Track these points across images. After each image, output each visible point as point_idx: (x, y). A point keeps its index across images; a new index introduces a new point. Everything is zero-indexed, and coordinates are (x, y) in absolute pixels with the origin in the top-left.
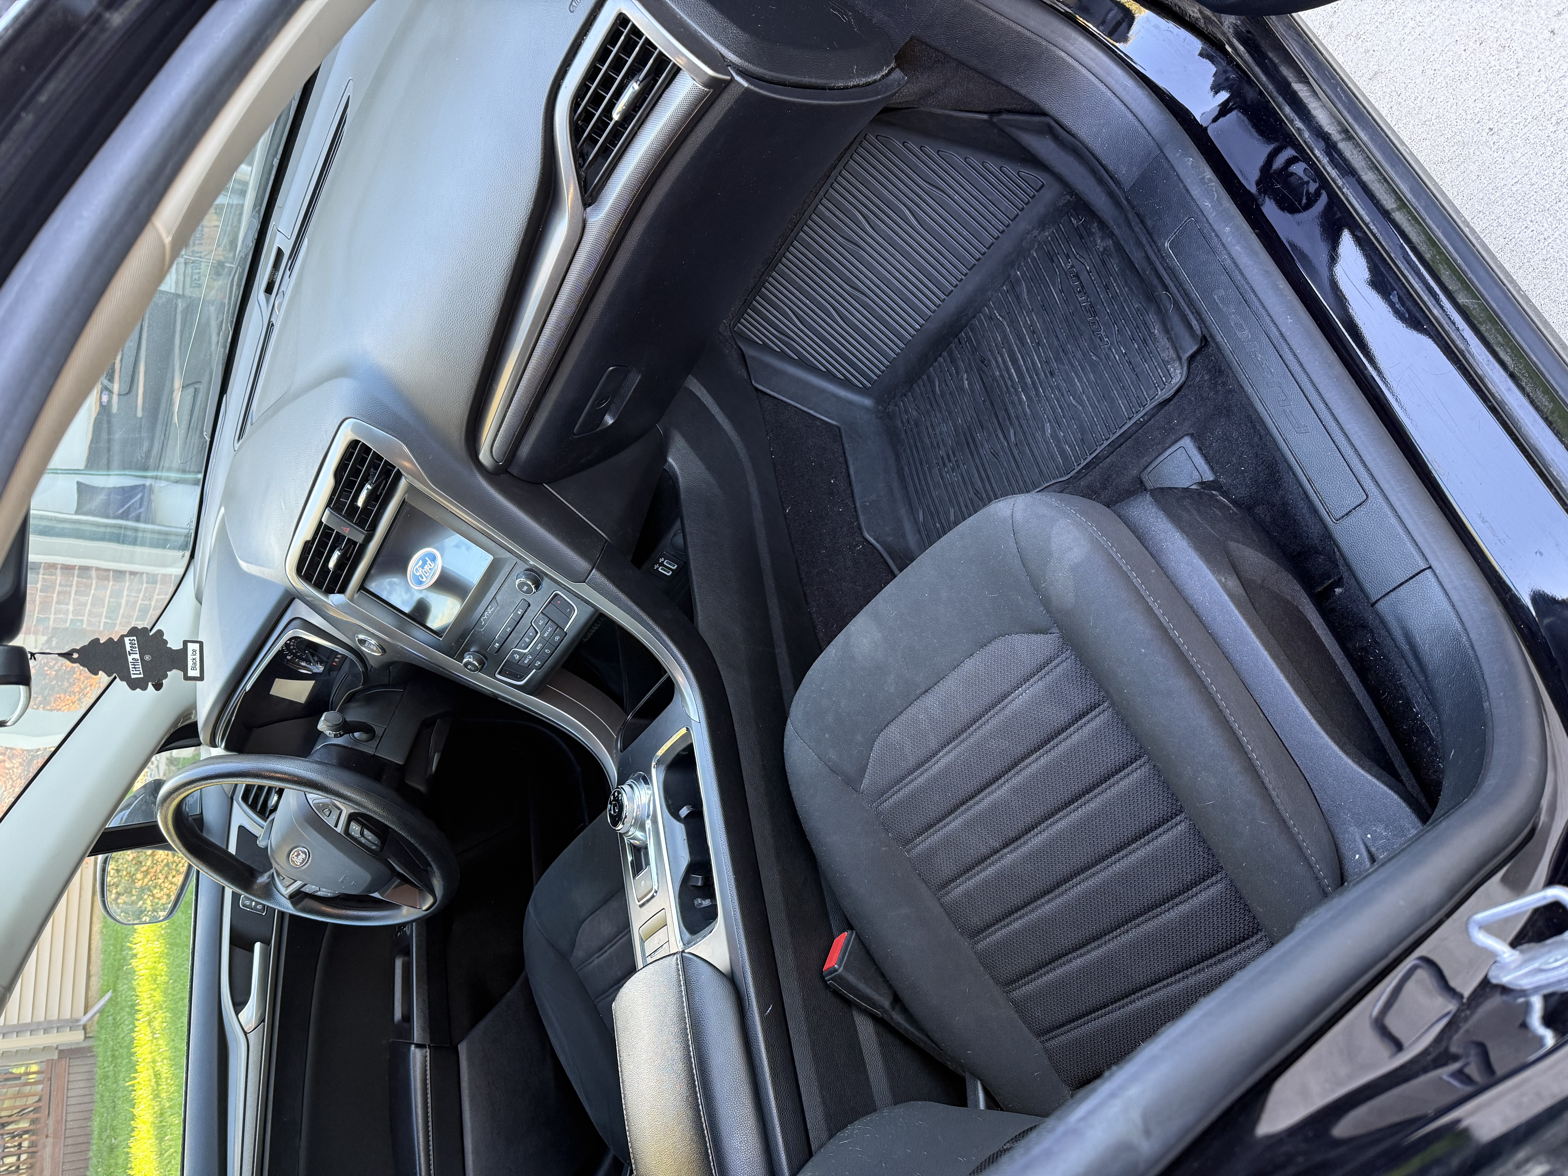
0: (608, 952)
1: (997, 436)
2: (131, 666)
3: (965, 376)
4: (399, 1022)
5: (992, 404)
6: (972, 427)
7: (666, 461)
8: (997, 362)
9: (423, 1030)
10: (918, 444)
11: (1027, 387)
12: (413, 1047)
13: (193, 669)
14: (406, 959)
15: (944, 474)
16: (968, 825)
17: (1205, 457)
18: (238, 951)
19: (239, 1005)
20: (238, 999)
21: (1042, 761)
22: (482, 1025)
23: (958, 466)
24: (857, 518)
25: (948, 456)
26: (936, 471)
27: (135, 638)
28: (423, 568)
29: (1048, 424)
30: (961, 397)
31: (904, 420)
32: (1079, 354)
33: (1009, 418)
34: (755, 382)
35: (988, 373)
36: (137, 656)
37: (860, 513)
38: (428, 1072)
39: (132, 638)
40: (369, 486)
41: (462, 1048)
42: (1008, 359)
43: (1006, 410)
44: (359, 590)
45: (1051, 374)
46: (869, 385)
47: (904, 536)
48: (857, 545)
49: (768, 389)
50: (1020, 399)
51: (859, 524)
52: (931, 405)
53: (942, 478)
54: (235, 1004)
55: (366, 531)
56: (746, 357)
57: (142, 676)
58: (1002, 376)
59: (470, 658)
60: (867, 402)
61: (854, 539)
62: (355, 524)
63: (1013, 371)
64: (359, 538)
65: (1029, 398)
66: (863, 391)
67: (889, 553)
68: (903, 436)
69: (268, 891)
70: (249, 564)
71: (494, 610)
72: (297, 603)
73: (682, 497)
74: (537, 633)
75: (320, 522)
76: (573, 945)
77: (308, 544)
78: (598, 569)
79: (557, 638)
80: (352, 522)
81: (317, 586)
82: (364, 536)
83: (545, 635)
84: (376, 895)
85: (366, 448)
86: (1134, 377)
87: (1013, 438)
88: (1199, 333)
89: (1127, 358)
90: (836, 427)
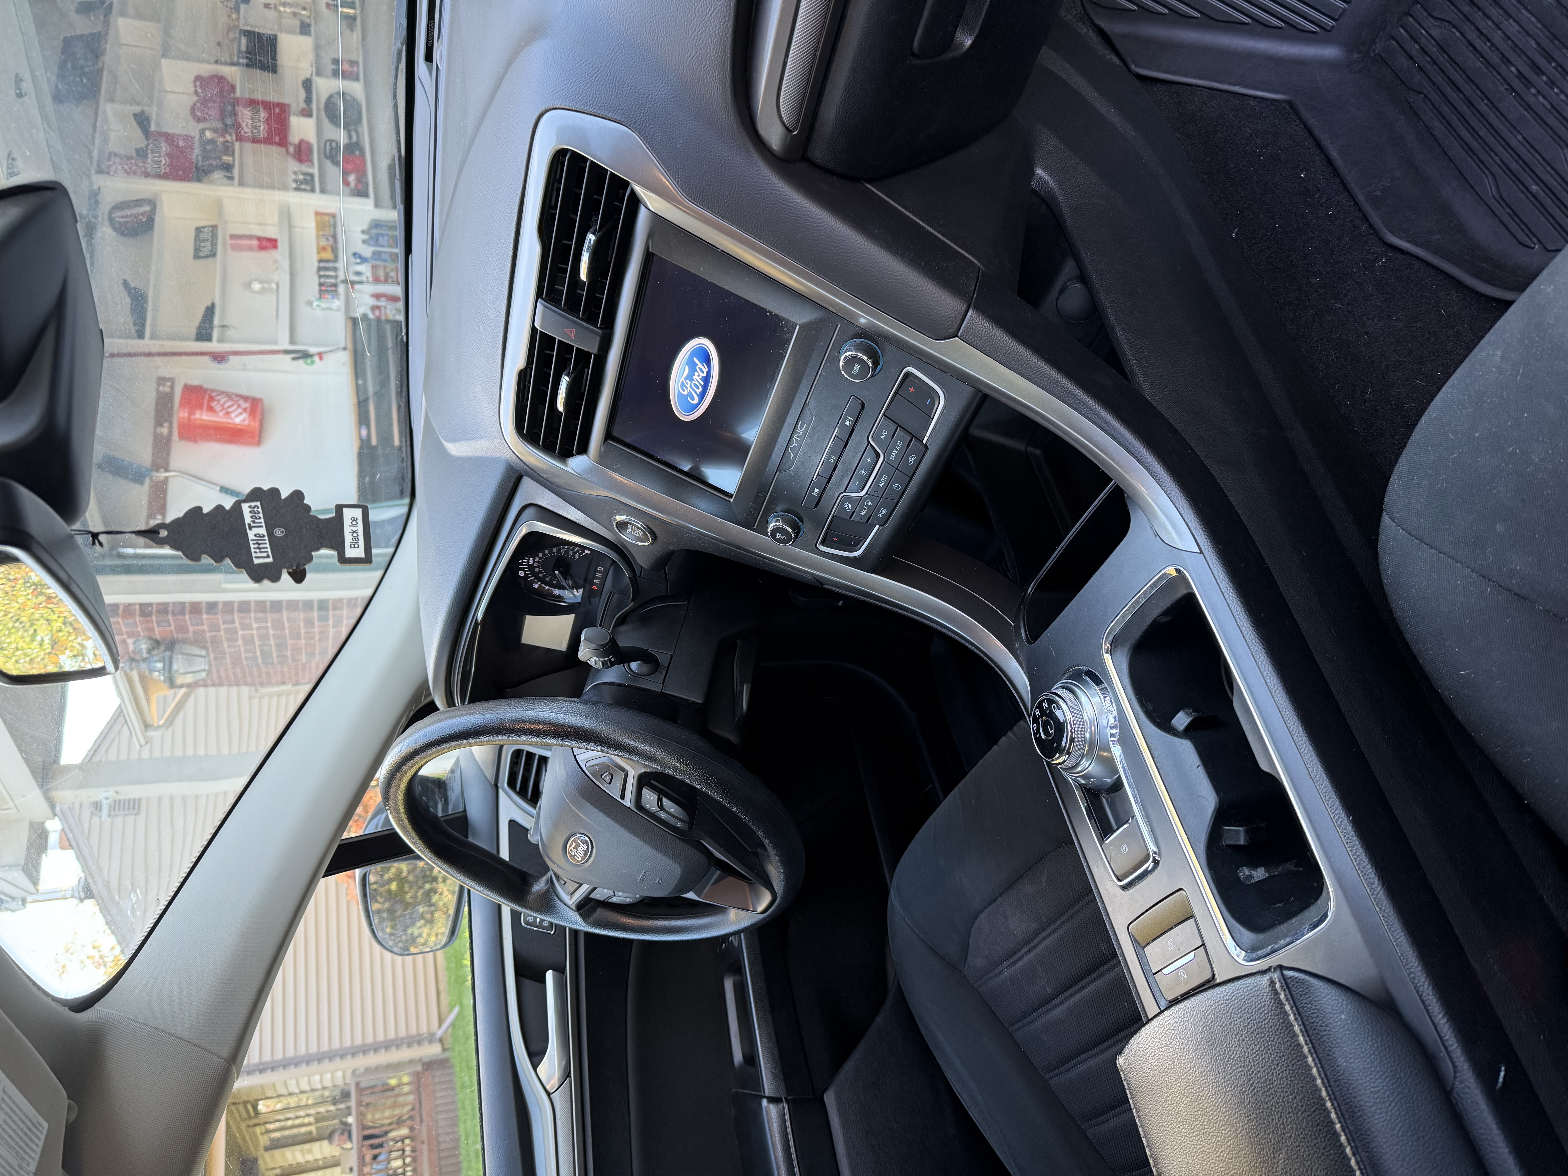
0: (1026, 959)
2: (252, 546)
4: (741, 1066)
7: (1032, 175)
9: (775, 1076)
10: (1458, 77)
12: (765, 1102)
13: (354, 545)
14: (738, 978)
15: (1531, 100)
18: (527, 983)
19: (536, 1055)
20: (534, 1048)
22: (849, 1065)
24: (1365, 218)
25: (1534, 66)
26: (1509, 102)
27: (258, 504)
28: (692, 380)
31: (1413, 53)
34: (1136, 65)
36: (263, 531)
37: (1368, 209)
38: (790, 1137)
39: (253, 504)
40: (591, 237)
41: (830, 1098)
44: (604, 443)
46: (1331, 23)
48: (1376, 260)
49: (1158, 71)
51: (1371, 226)
53: (1528, 107)
54: (531, 1055)
55: (600, 328)
56: (1113, 38)
57: (271, 560)
59: (778, 521)
60: (1330, 52)
61: (1369, 250)
62: (581, 319)
64: (593, 348)
66: (1323, 35)
68: (1417, 78)
69: (547, 902)
70: (456, 444)
71: (807, 429)
72: (526, 482)
73: (1069, 222)
74: (878, 456)
75: (534, 330)
76: (965, 949)
77: (523, 376)
78: (977, 308)
79: (912, 459)
80: (578, 317)
81: (548, 448)
82: (598, 339)
83: (893, 458)
84: (691, 895)
85: (578, 160)
90: (1284, 99)
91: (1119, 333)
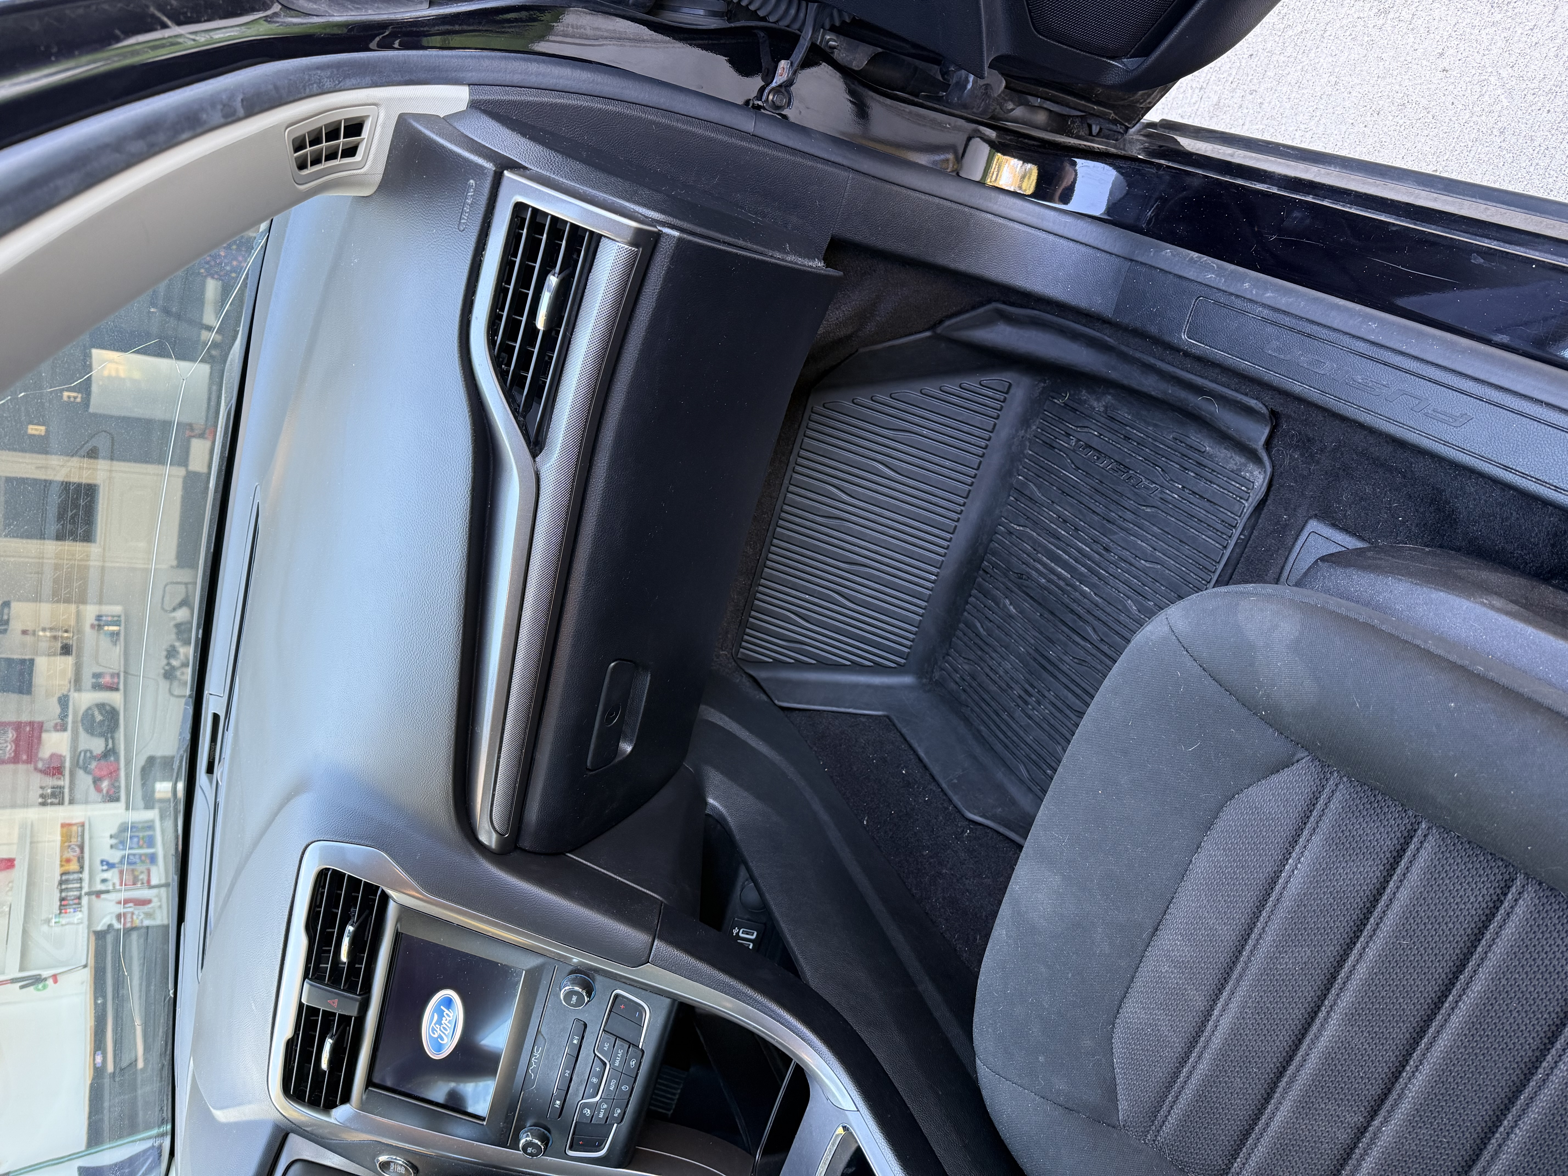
1: (1074, 642)
3: (1007, 602)
5: (1052, 613)
6: (1041, 649)
7: (706, 803)
8: (1037, 570)
10: (986, 697)
11: (1085, 576)
15: (1030, 712)
17: (1345, 530)
21: (1370, 953)
23: (1044, 696)
24: (950, 801)
25: (1026, 691)
26: (1018, 713)
28: (440, 1024)
29: (1129, 601)
30: (1012, 624)
31: (957, 680)
32: (1129, 515)
33: (1080, 617)
34: (778, 701)
35: (1033, 586)
37: (950, 793)
40: (350, 928)
42: (1049, 562)
43: (1072, 611)
44: (365, 1090)
45: (1107, 550)
46: (903, 661)
47: (1013, 802)
48: (963, 832)
49: (795, 703)
50: (1083, 594)
51: (955, 807)
52: (982, 650)
53: (1030, 718)
55: (359, 995)
56: (759, 680)
58: (1049, 581)
59: (527, 1136)
60: (907, 680)
61: (957, 825)
62: (343, 990)
63: (1060, 570)
64: (353, 1011)
65: (1091, 586)
66: (900, 669)
67: (1006, 826)
68: (964, 696)
70: (225, 1111)
71: (542, 1051)
72: (293, 1138)
73: (737, 837)
74: (605, 1064)
75: (301, 1005)
77: (290, 1045)
78: (661, 938)
79: (633, 1063)
80: (340, 989)
81: (313, 1103)
82: (358, 1004)
83: (617, 1064)
85: (338, 876)
86: (1207, 504)
87: (1095, 637)
88: (1264, 410)
89: (1188, 491)
90: (884, 716)
91: (783, 925)
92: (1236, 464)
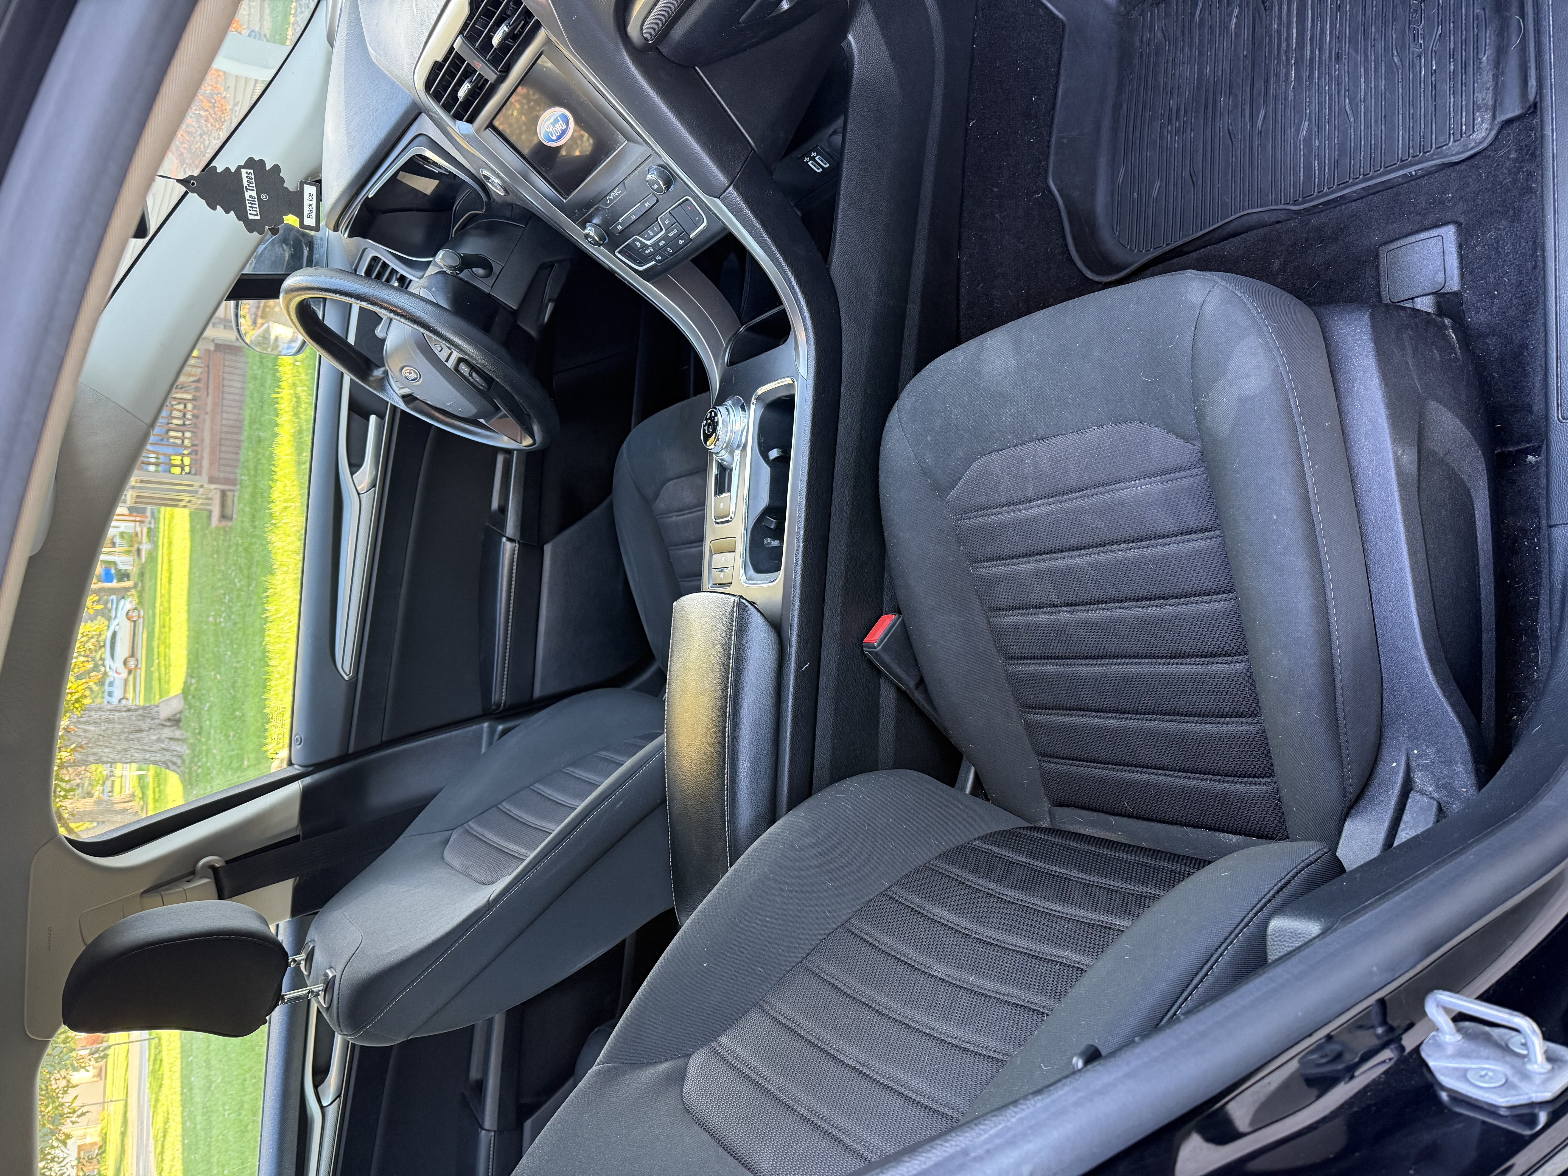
1: (1243, 110)
2: (248, 205)
3: (1236, 12)
4: (495, 512)
5: (1253, 65)
6: (1219, 87)
7: (845, 36)
8: (1280, 9)
9: (515, 527)
10: (1150, 79)
11: (1303, 63)
12: (504, 539)
13: (310, 216)
14: (508, 456)
16: (1039, 575)
17: (1461, 258)
18: (356, 417)
19: (354, 467)
20: (354, 462)
21: (1132, 553)
22: (567, 533)
23: (1185, 131)
24: (1047, 155)
25: (1178, 110)
26: (1157, 124)
27: (252, 171)
29: (1307, 123)
30: (1222, 38)
31: (1145, 39)
32: (1380, 45)
33: (1266, 94)
35: (1264, 20)
36: (254, 194)
37: (1052, 149)
38: (515, 564)
39: (249, 171)
40: (506, 27)
41: (548, 549)
42: (1295, 12)
43: (1267, 81)
44: (487, 126)
45: (1338, 57)
47: (1093, 194)
48: (1035, 192)
50: (1288, 74)
51: (1046, 164)
52: (1183, 33)
53: (1161, 137)
54: (350, 465)
55: (500, 71)
57: (258, 218)
58: (1279, 32)
59: (591, 229)
61: (1036, 183)
62: (487, 61)
63: (1294, 31)
64: (491, 76)
65: (1298, 78)
67: (1069, 214)
68: (1136, 61)
71: (622, 194)
74: (662, 229)
75: (451, 47)
76: (657, 495)
78: (736, 188)
79: (682, 241)
80: (485, 59)
81: (445, 108)
82: (496, 75)
83: (670, 235)
84: (482, 421)
86: (1431, 109)
87: (1260, 123)
88: (1531, 98)
89: (1433, 79)
90: (1062, 21)
91: (842, 201)
92: (1483, 99)
